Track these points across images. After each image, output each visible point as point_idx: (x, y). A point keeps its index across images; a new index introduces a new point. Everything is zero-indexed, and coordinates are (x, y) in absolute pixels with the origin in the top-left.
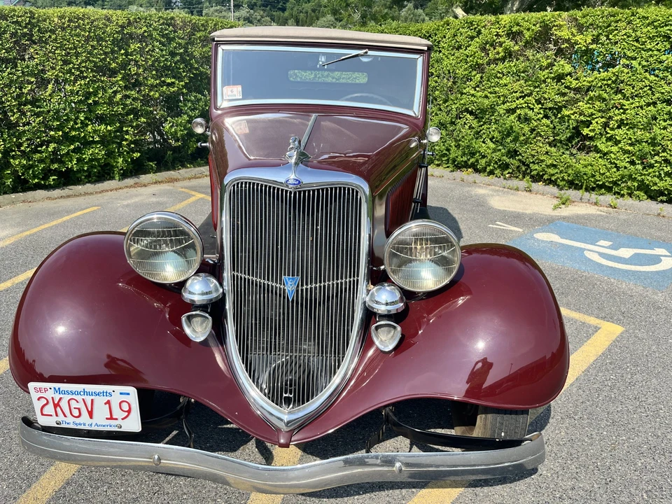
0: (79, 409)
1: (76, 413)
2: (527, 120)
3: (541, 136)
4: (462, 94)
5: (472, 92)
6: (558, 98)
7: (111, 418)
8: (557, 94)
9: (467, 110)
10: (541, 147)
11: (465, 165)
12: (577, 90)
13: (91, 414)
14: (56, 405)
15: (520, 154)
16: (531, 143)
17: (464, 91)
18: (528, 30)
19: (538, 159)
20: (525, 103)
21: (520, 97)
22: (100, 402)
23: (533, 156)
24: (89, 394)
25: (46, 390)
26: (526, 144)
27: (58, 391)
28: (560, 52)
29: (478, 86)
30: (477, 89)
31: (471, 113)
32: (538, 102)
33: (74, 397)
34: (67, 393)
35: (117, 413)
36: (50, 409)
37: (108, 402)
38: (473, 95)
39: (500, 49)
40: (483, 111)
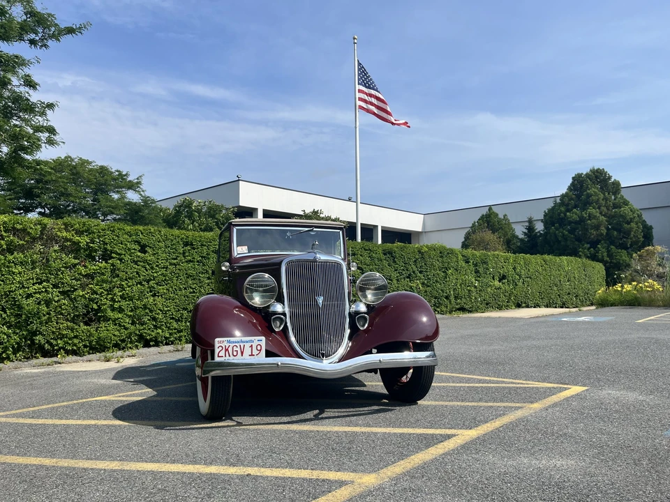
0: (237, 351)
1: (235, 353)
2: (47, 302)
6: (74, 283)
7: (252, 355)
8: (73, 280)
10: (62, 324)
12: (87, 276)
13: (242, 353)
14: (227, 350)
16: (52, 322)
18: (32, 228)
20: (43, 288)
21: (36, 283)
22: (247, 345)
24: (243, 342)
25: (223, 342)
26: (47, 323)
27: (229, 342)
32: (55, 286)
33: (236, 344)
34: (234, 342)
35: (255, 352)
36: (222, 353)
37: (252, 346)
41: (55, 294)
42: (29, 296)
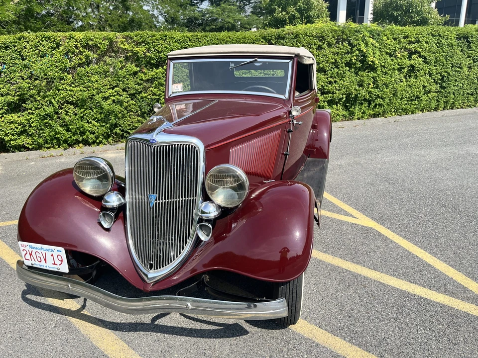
2: (120, 103)
3: (132, 111)
4: (59, 90)
5: (68, 88)
6: (137, 87)
8: (136, 84)
9: (68, 102)
10: (134, 119)
11: (77, 142)
12: (148, 81)
15: (120, 126)
16: (126, 117)
17: (61, 88)
18: (101, 43)
19: (133, 126)
20: (116, 92)
21: (110, 88)
23: (130, 125)
26: (123, 118)
28: (127, 59)
29: (73, 83)
30: (73, 85)
31: (71, 103)
32: (124, 90)
38: (71, 91)
39: (82, 57)
40: (84, 101)
41: (124, 97)
42: (106, 99)
